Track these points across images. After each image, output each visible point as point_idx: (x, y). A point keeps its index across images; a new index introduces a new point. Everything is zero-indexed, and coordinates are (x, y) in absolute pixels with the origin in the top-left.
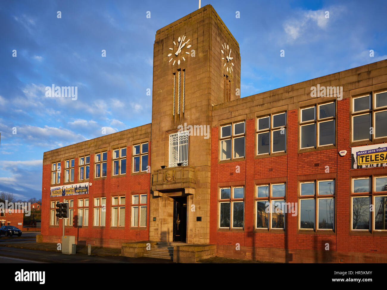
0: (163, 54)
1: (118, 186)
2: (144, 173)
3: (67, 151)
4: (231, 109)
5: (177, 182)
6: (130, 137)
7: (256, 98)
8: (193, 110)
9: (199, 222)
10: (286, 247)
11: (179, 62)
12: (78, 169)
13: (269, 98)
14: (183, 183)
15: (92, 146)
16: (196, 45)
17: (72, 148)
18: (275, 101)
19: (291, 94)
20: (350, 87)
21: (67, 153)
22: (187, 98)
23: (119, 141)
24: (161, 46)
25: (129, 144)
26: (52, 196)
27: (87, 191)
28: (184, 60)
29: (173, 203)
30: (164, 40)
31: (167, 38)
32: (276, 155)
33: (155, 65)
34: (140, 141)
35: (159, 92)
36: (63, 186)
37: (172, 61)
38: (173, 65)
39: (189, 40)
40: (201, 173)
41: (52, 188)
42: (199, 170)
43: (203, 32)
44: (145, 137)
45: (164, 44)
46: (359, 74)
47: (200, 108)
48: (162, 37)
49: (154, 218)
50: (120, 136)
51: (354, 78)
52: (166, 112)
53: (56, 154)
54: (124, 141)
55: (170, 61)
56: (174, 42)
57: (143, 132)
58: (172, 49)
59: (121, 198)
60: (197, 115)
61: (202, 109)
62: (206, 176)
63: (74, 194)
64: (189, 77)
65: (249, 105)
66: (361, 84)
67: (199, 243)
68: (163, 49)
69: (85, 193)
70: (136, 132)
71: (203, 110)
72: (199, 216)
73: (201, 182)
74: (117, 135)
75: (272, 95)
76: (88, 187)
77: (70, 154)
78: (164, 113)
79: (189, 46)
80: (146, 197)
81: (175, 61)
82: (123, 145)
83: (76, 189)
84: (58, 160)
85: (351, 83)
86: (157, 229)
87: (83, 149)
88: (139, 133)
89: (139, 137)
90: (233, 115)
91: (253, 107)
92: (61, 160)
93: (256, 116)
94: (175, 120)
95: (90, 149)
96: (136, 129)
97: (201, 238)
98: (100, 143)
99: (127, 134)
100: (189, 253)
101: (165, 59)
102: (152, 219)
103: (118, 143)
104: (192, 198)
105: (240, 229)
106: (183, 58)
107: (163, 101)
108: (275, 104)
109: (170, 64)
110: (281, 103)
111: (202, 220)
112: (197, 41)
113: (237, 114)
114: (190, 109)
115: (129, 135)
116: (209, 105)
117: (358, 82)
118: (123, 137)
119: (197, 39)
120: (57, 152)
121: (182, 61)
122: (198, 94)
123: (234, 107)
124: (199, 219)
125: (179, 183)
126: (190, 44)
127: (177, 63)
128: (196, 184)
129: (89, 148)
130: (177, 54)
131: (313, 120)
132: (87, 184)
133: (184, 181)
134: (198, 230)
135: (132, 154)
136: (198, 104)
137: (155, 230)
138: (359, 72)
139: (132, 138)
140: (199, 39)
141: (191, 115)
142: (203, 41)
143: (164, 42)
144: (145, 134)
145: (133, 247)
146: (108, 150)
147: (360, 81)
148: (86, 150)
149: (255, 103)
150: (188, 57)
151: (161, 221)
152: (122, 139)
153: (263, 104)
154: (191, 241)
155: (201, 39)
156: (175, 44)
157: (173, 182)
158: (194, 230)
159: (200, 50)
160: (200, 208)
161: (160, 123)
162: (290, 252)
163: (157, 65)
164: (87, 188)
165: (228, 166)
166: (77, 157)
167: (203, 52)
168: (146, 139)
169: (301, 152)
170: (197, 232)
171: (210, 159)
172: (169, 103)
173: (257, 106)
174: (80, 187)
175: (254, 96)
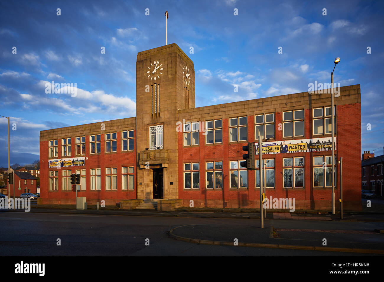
0: (143, 70)
1: (111, 161)
2: (132, 152)
3: (63, 132)
4: (190, 114)
5: (157, 159)
6: (119, 125)
7: (205, 109)
8: (166, 112)
9: (171, 186)
10: (223, 199)
11: (155, 78)
12: (75, 146)
13: (212, 110)
14: (161, 160)
15: (87, 129)
16: (167, 69)
17: (69, 130)
18: (216, 112)
19: (224, 109)
20: (254, 109)
21: (64, 133)
22: (161, 103)
23: (110, 128)
24: (142, 65)
25: (119, 131)
26: (50, 167)
27: (84, 163)
28: (159, 78)
29: (153, 172)
30: (144, 61)
31: (146, 60)
32: (217, 144)
33: (137, 77)
34: (127, 129)
35: (141, 96)
36: (61, 159)
37: (150, 77)
38: (151, 79)
39: (162, 65)
40: (172, 153)
41: (49, 161)
42: (171, 152)
43: (171, 61)
44: (131, 126)
45: (144, 64)
46: (258, 103)
47: (170, 111)
48: (142, 58)
49: (140, 183)
50: (111, 124)
51: (256, 105)
52: (146, 111)
53: (53, 133)
54: (115, 128)
55: (148, 77)
56: (151, 64)
57: (130, 123)
58: (150, 68)
59: (113, 169)
60: (169, 116)
61: (171, 112)
62: (175, 156)
63: (72, 165)
64: (162, 90)
65: (201, 112)
66: (259, 109)
67: (172, 199)
68: (143, 67)
69: (82, 164)
70: (124, 122)
71: (173, 113)
72: (171, 181)
73: (172, 159)
74: (108, 123)
75: (214, 108)
76: (85, 160)
77: (67, 134)
78: (145, 112)
79: (162, 69)
80: (132, 168)
81: (152, 77)
82: (113, 131)
83: (73, 162)
84: (55, 138)
85: (255, 107)
86: (143, 191)
87: (79, 131)
88: (126, 123)
89: (126, 126)
90: (191, 118)
91: (203, 114)
92: (59, 138)
93: (205, 120)
94: (154, 117)
95: (86, 132)
96: (124, 120)
97: (173, 195)
98: (94, 127)
99: (117, 123)
100: (168, 204)
101: (145, 74)
102: (138, 184)
103: (109, 129)
104: (167, 170)
105: (197, 189)
106: (158, 76)
107: (144, 104)
108: (216, 114)
109: (148, 78)
110: (219, 114)
111: (174, 184)
112: (167, 66)
113: (194, 117)
114: (164, 111)
115: (118, 124)
116: (176, 110)
117: (258, 107)
118: (114, 125)
119: (167, 65)
120: (54, 132)
121: (157, 78)
122: (169, 102)
123: (192, 113)
124: (171, 183)
125: (158, 160)
126: (162, 68)
127: (153, 78)
128: (169, 161)
129: (85, 130)
130: (153, 72)
131: (236, 126)
132: (84, 158)
133: (161, 159)
134: (171, 191)
135: (121, 138)
136: (169, 109)
137: (141, 191)
138: (258, 102)
139: (121, 127)
140: (168, 65)
141: (164, 115)
142: (171, 67)
143: (144, 62)
144: (131, 124)
145: (129, 203)
146: (101, 133)
147: (259, 107)
148: (82, 132)
149: (205, 112)
150: (161, 76)
151: (145, 185)
152: (114, 126)
153: (209, 113)
154: (167, 198)
155: (170, 66)
156: (152, 65)
157: (154, 159)
158: (168, 191)
159: (169, 73)
160: (172, 176)
161: (142, 118)
162: (225, 202)
163: (139, 77)
164: (83, 161)
165: (189, 150)
166: (73, 137)
167: (172, 75)
168: (132, 128)
169: (230, 144)
170: (170, 192)
171: (178, 145)
172: (149, 105)
173: (206, 114)
174: (77, 160)
175: (204, 107)
